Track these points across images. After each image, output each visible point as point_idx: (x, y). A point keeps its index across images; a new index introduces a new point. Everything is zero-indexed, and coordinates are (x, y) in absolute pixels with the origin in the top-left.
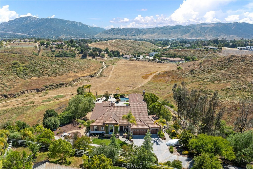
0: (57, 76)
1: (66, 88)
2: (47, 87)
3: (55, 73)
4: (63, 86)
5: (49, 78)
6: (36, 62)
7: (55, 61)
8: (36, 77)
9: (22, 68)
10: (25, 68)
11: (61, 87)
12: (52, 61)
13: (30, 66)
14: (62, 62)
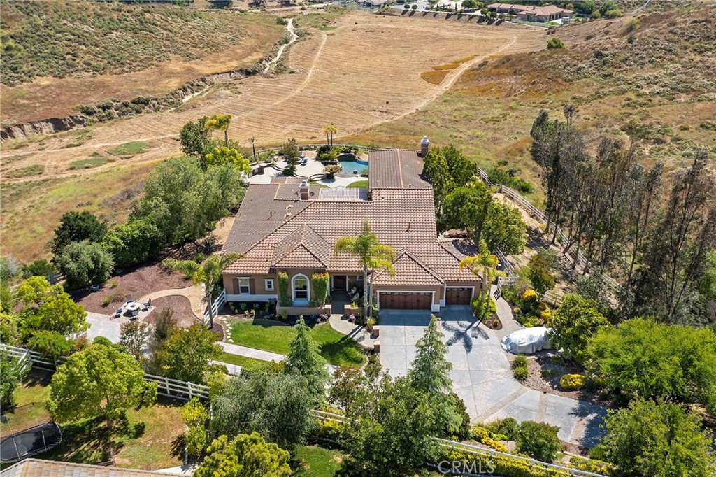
0: (123, 72)
1: (158, 115)
2: (89, 114)
3: (118, 62)
4: (147, 108)
5: (96, 80)
6: (51, 20)
7: (115, 16)
8: (51, 77)
10: (11, 43)
11: (138, 112)
12: (107, 18)
13: (27, 36)
14: (141, 22)
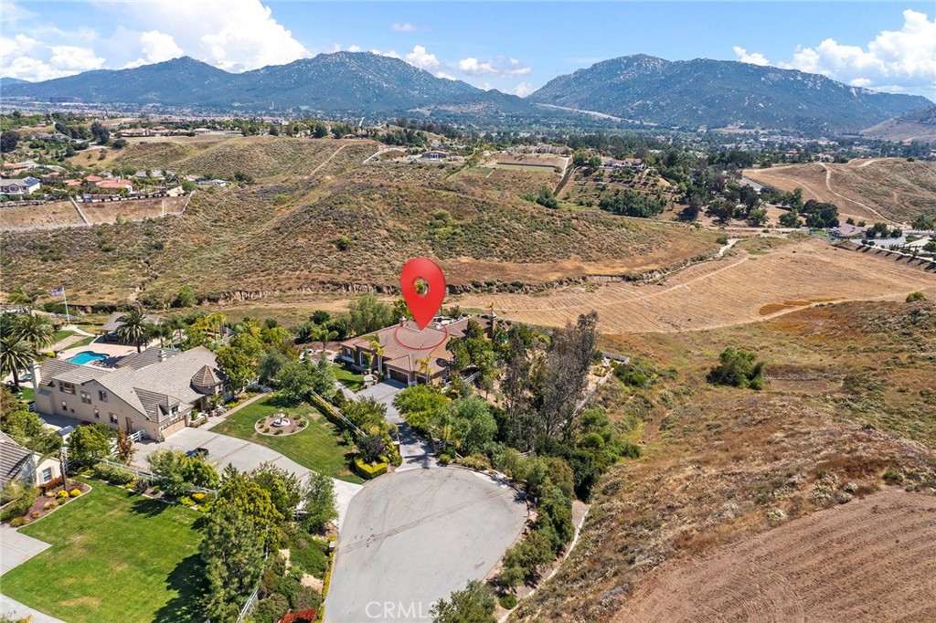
0: (525, 261)
2: (476, 287)
3: (526, 254)
4: (520, 290)
5: (501, 264)
6: (494, 217)
7: (546, 220)
8: (471, 258)
9: (450, 229)
10: (457, 231)
11: (511, 292)
12: (539, 220)
13: (471, 227)
